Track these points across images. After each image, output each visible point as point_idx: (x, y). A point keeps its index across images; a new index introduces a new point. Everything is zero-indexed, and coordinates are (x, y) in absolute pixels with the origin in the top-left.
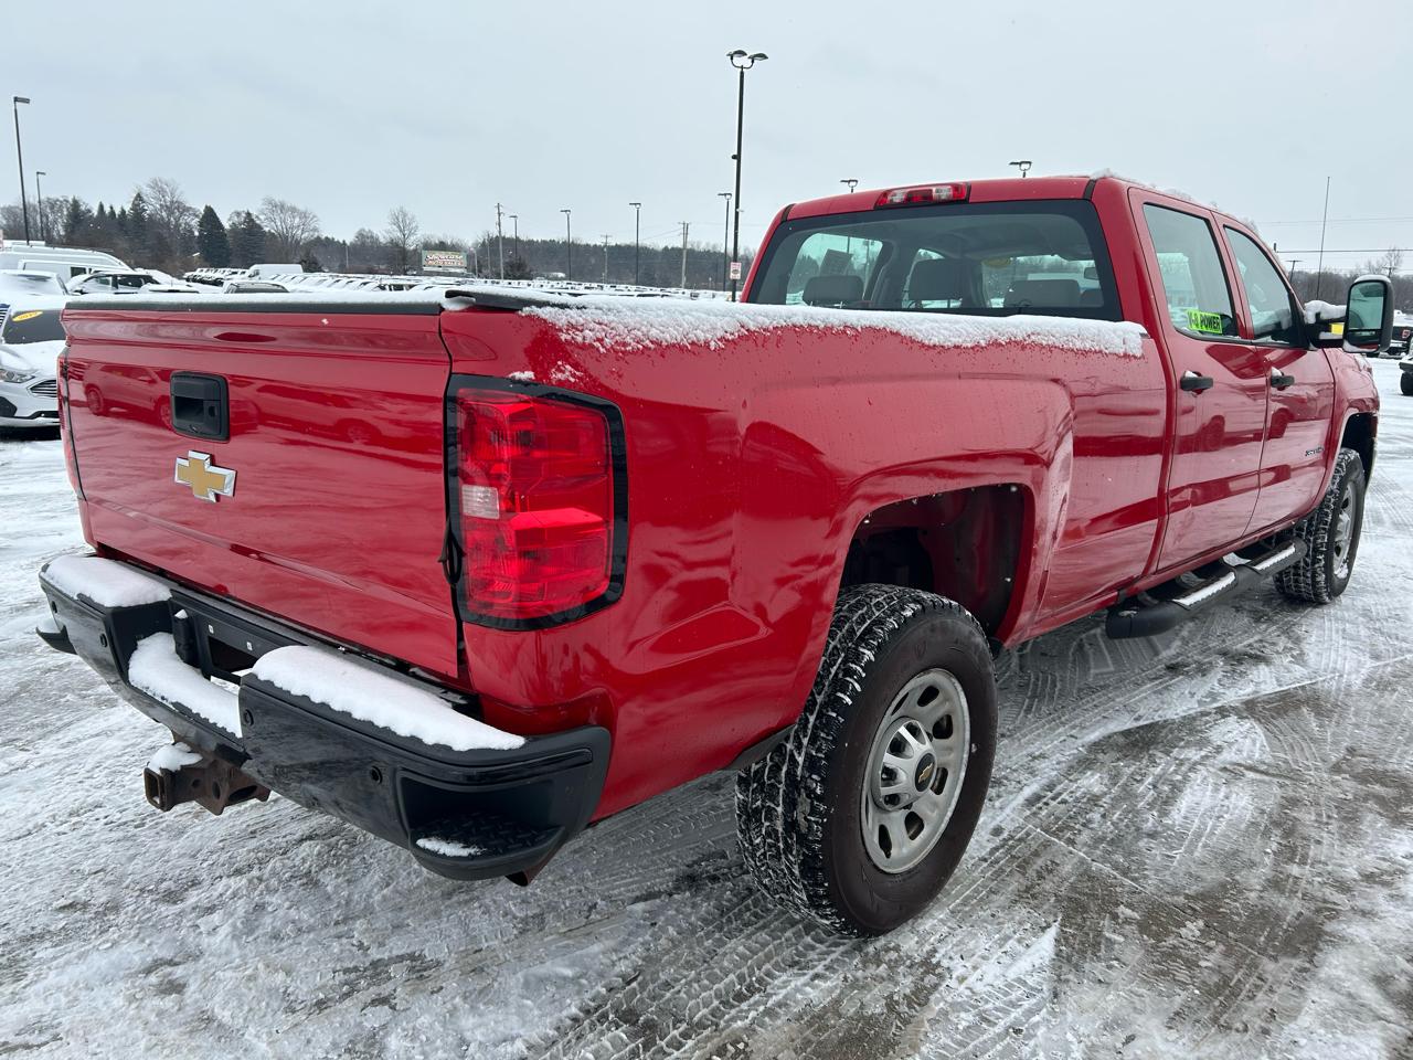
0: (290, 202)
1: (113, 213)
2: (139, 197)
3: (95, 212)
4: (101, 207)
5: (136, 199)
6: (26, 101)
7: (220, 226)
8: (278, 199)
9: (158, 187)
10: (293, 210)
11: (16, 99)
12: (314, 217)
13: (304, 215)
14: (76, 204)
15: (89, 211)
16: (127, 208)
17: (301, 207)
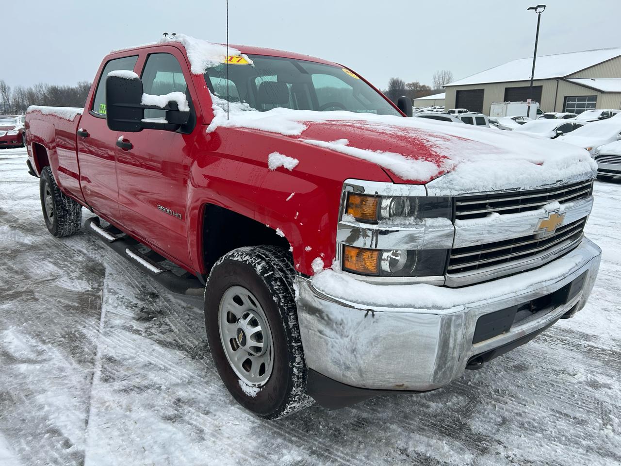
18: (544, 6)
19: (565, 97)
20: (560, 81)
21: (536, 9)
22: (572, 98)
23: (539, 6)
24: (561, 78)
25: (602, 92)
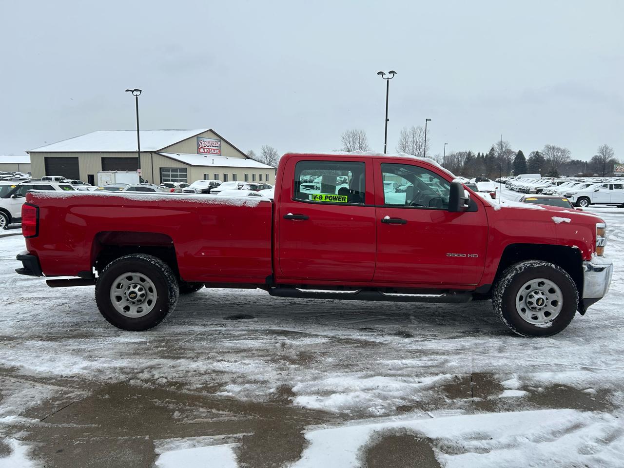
0: (557, 146)
1: (483, 156)
2: (493, 149)
3: (476, 156)
4: (479, 154)
5: (491, 150)
6: (430, 120)
7: (524, 159)
8: (552, 145)
9: (501, 145)
10: (559, 149)
11: (427, 120)
12: (569, 151)
13: (563, 151)
14: (470, 153)
15: (474, 156)
16: (488, 153)
17: (562, 148)
18: (140, 91)
19: (161, 168)
20: (153, 154)
21: (133, 91)
22: (167, 169)
23: (135, 90)
24: (155, 152)
25: (191, 165)
